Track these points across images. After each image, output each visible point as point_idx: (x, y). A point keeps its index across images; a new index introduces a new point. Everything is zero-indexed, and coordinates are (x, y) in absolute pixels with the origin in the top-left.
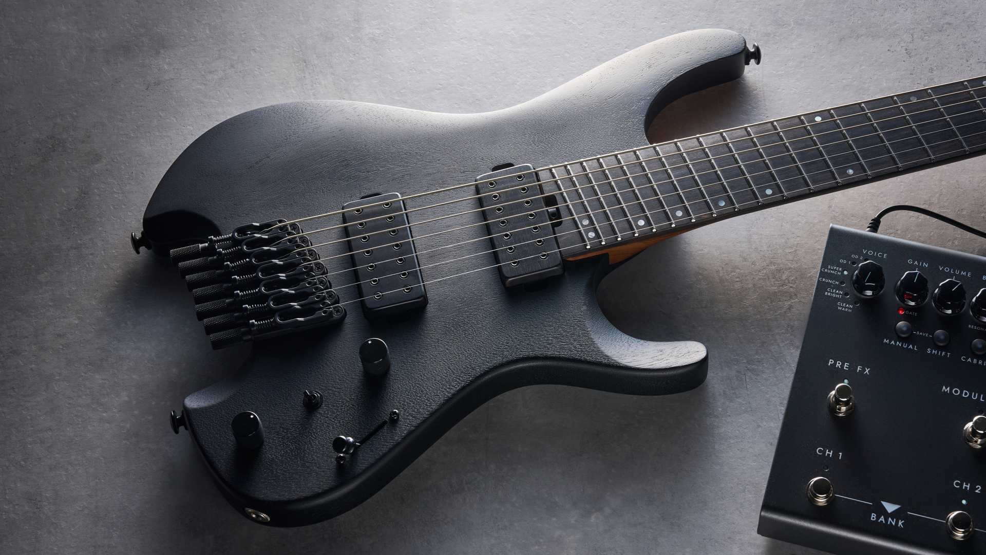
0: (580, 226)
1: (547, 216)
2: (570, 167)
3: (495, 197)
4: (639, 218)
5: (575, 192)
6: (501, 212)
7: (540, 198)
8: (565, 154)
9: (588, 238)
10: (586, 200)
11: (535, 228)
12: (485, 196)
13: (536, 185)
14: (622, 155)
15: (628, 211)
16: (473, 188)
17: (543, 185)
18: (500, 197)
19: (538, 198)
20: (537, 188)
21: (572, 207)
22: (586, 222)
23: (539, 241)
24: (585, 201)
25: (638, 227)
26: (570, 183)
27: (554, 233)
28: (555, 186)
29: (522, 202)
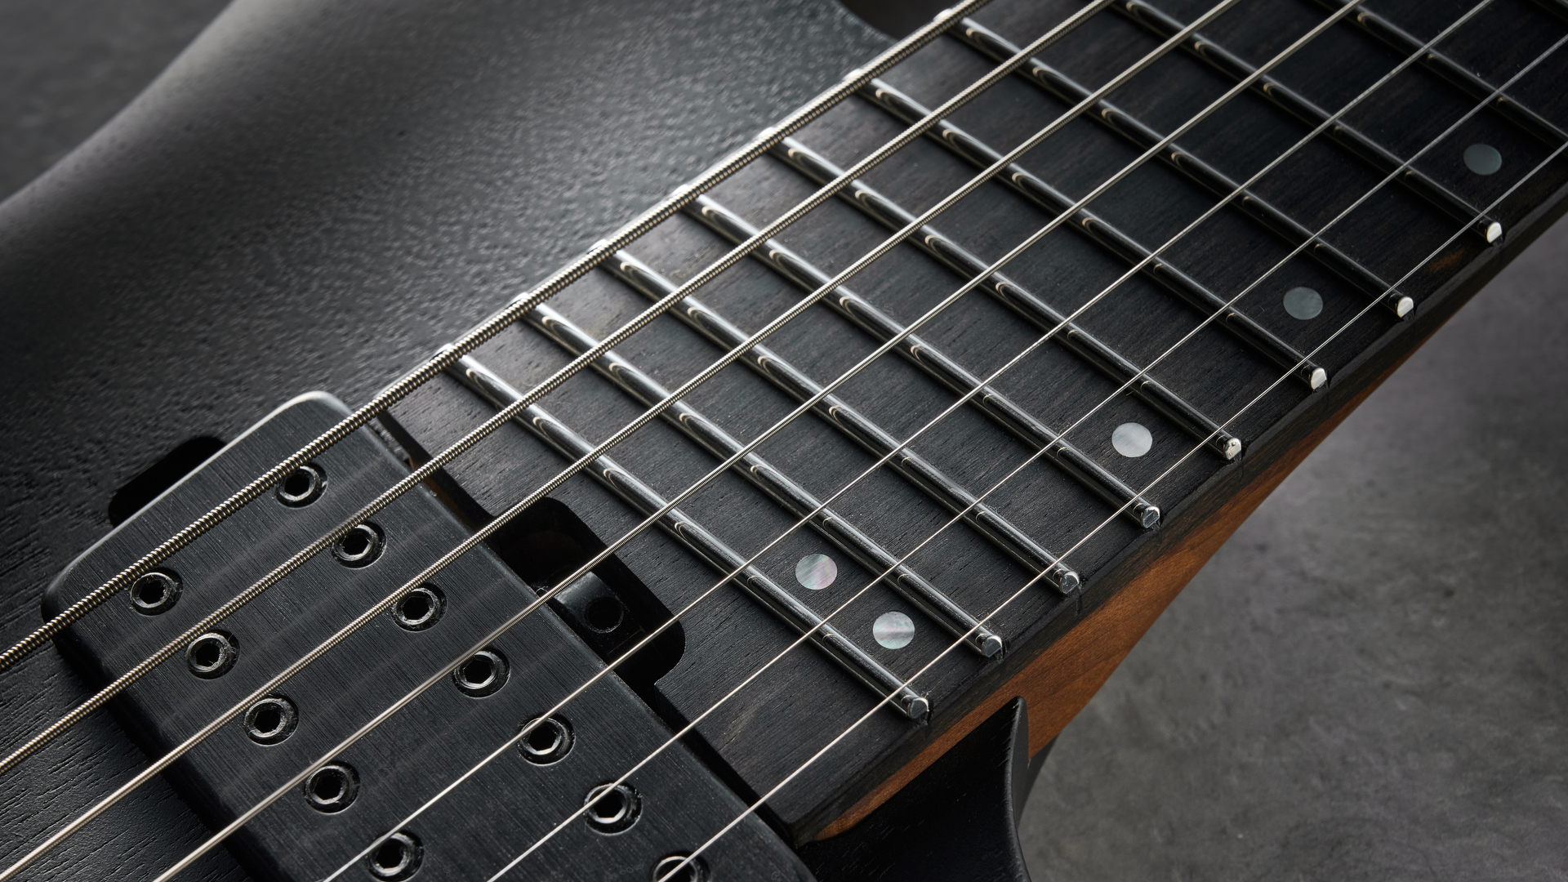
0: (801, 608)
1: (572, 637)
2: (557, 308)
3: (207, 652)
4: (1107, 422)
5: (659, 436)
6: (289, 728)
7: (472, 549)
8: (475, 269)
9: (888, 658)
10: (755, 450)
11: (542, 737)
12: (142, 678)
13: (410, 489)
14: (806, 132)
15: (1023, 407)
16: (47, 658)
17: (456, 470)
18: (234, 641)
19: (461, 557)
20: (425, 503)
21: (692, 516)
22: (820, 573)
23: (609, 805)
24: (752, 456)
25: (1137, 470)
26: (606, 396)
27: (673, 719)
28: (523, 454)
29: (378, 617)
